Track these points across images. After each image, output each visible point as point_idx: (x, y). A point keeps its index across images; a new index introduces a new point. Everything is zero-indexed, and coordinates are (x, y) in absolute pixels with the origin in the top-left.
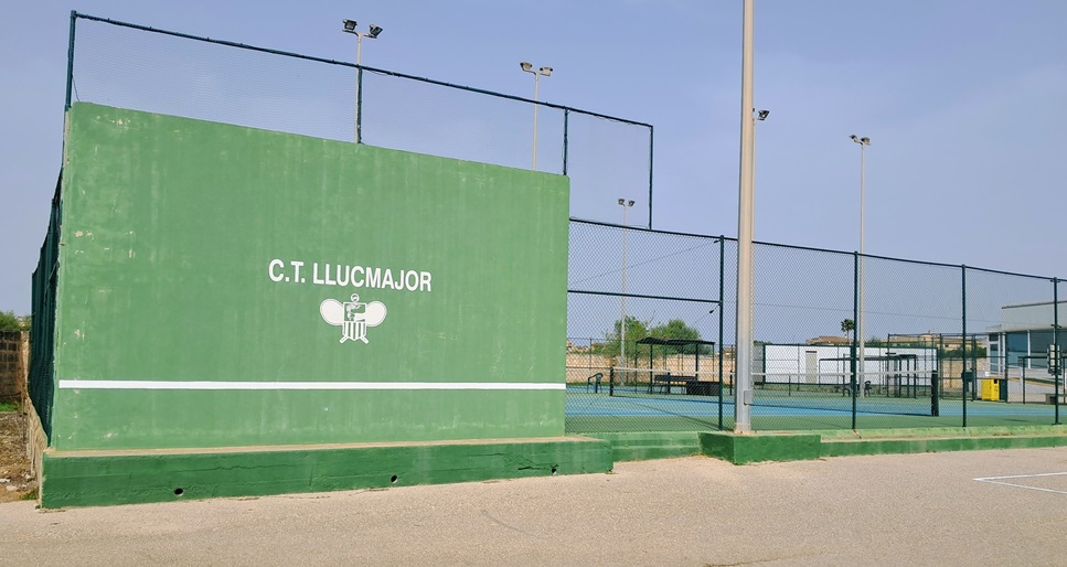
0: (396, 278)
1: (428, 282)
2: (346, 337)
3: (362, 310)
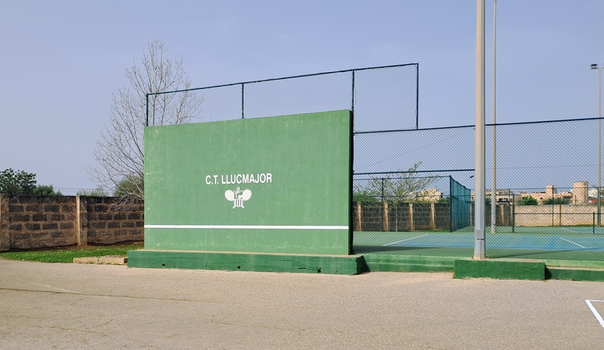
0: (256, 178)
1: (270, 178)
2: (235, 206)
3: (241, 194)
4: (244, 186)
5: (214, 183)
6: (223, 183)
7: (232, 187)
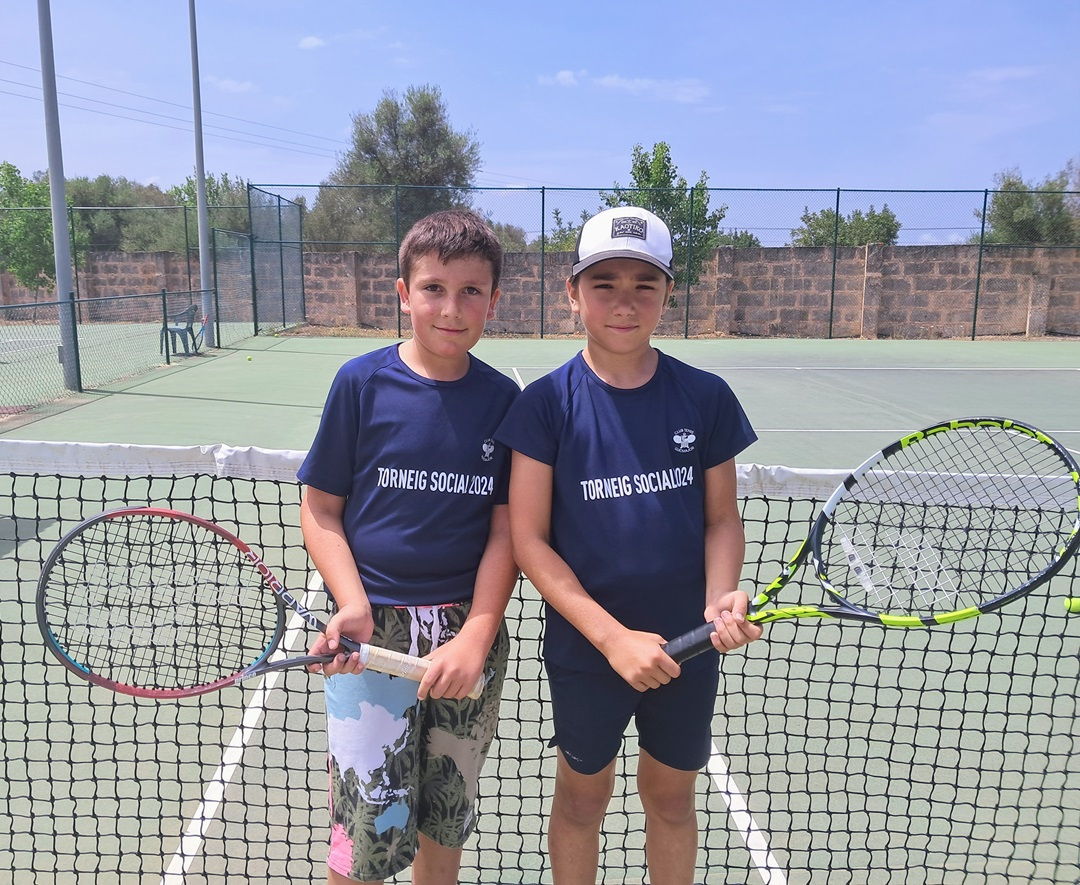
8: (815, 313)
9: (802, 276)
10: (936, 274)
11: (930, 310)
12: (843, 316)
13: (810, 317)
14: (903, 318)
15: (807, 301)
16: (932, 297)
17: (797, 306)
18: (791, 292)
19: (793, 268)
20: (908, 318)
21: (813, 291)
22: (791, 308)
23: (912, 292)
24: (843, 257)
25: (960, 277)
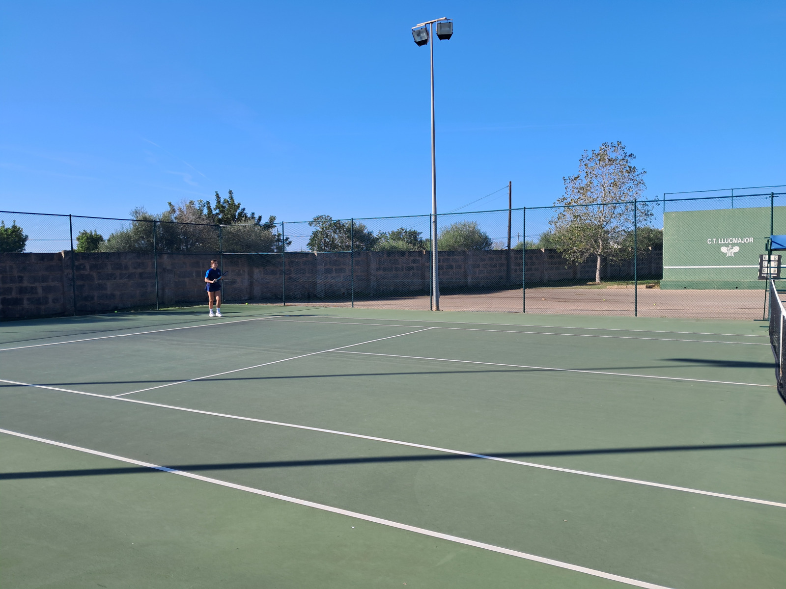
0: (742, 240)
1: (752, 240)
2: (728, 255)
3: (732, 248)
4: (734, 245)
5: (713, 242)
6: (719, 242)
7: (726, 245)
8: (29, 299)
9: (16, 273)
10: (109, 269)
11: (109, 293)
12: (50, 300)
13: (25, 302)
14: (92, 298)
15: (22, 290)
16: (109, 284)
17: (14, 295)
18: (8, 285)
19: (7, 268)
20: (96, 298)
21: (26, 284)
22: (10, 297)
23: (96, 282)
24: (45, 260)
25: (124, 272)
